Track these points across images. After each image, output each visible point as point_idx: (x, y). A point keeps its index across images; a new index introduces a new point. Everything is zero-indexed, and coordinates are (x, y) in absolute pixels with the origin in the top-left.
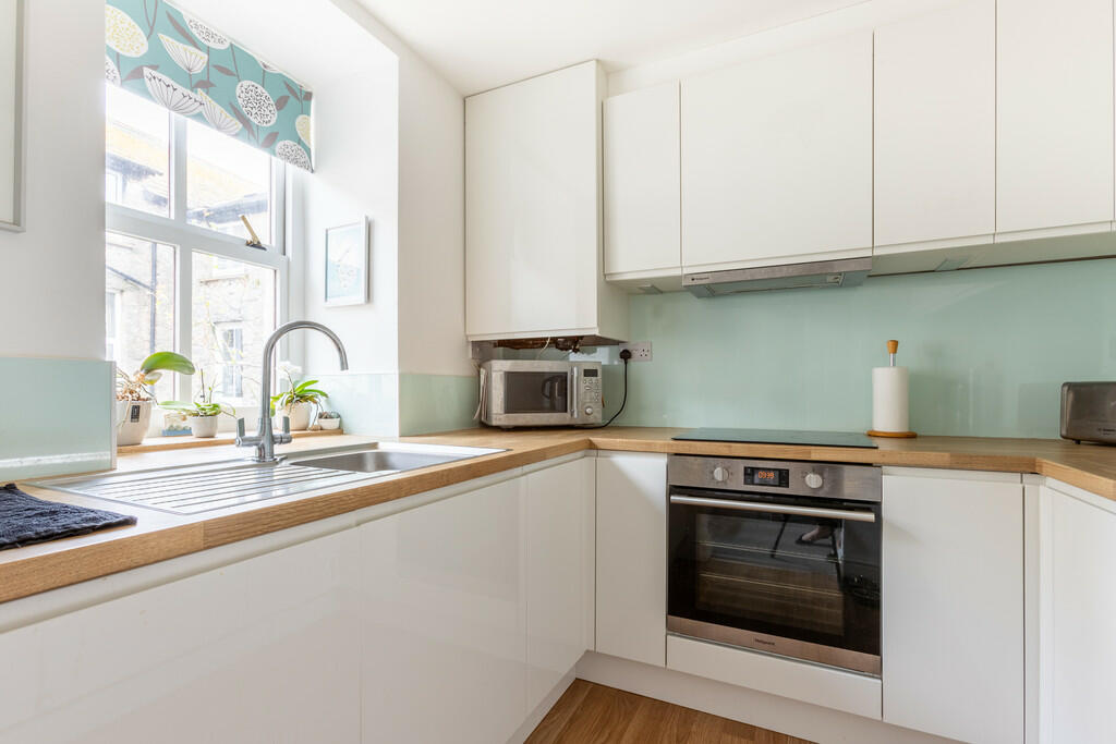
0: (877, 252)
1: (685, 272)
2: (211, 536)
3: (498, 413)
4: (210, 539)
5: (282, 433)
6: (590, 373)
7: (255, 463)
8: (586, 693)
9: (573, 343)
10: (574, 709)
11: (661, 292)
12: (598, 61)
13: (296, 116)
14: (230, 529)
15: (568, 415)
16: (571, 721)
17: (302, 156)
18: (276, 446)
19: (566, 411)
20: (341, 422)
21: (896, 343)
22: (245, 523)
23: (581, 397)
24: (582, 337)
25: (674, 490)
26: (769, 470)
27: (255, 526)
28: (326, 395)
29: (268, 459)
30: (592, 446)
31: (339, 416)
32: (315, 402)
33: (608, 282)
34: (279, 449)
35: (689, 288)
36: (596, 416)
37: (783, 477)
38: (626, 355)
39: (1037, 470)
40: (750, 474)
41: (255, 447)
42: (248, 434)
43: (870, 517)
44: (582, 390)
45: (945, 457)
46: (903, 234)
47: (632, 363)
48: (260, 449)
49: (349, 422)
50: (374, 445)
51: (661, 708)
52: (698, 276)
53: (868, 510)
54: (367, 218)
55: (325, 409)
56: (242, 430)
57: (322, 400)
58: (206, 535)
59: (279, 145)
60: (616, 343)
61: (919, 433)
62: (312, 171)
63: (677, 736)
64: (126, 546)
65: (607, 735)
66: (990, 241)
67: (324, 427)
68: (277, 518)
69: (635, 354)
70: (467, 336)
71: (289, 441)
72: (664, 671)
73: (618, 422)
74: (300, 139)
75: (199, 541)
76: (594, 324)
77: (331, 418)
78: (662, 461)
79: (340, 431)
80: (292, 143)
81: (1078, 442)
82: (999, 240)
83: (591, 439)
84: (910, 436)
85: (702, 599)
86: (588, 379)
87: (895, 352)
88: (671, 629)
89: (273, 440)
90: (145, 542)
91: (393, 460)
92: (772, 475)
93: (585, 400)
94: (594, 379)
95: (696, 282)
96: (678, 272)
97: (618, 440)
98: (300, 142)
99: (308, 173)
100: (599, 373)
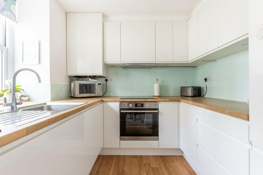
0: (156, 63)
1: (122, 63)
2: (28, 132)
3: (77, 94)
4: (28, 133)
5: (19, 101)
6: (99, 84)
7: (10, 111)
8: (102, 158)
9: (94, 77)
10: (100, 162)
11: (114, 67)
12: (102, 13)
13: (11, 5)
14: (33, 129)
15: (94, 94)
16: (100, 165)
17: (13, 17)
18: (17, 105)
19: (94, 93)
20: (29, 98)
21: (158, 79)
22: (36, 127)
23: (98, 90)
24: (96, 76)
25: (121, 109)
26: (140, 104)
27: (39, 127)
28: (23, 90)
29: (15, 110)
30: (103, 101)
31: (28, 96)
32: (20, 92)
33: (104, 64)
34: (18, 106)
35: (122, 66)
36: (101, 94)
37: (142, 105)
38: (106, 80)
39: (180, 101)
40: (136, 105)
41: (10, 106)
42: (8, 102)
43: (157, 111)
44: (98, 88)
45: (168, 100)
46: (160, 60)
47: (108, 82)
48: (12, 107)
49: (31, 97)
50: (45, 104)
51: (119, 157)
52: (124, 64)
53: (156, 110)
54: (39, 40)
55: (24, 94)
56: (5, 102)
57: (22, 92)
58: (27, 132)
59: (5, 13)
60: (104, 77)
61: (161, 96)
62: (17, 23)
63: (123, 161)
64: (5, 138)
65: (108, 166)
66: (172, 62)
67: (23, 99)
68: (44, 125)
69: (109, 80)
70: (67, 74)
71: (22, 104)
72: (120, 149)
73: (105, 95)
74: (12, 12)
75: (25, 133)
76: (101, 73)
77: (26, 96)
78: (118, 103)
79: (29, 100)
80: (9, 13)
81: (182, 96)
82: (174, 62)
83: (103, 99)
84: (160, 96)
85: (126, 132)
86: (99, 85)
87: (157, 81)
88: (121, 139)
89: (17, 104)
90: (11, 136)
91: (52, 107)
92: (140, 105)
93: (98, 91)
94: (100, 85)
95: (123, 65)
96: (120, 63)
97: (109, 99)
98: (12, 13)
99: (15, 23)
100: (101, 84)
